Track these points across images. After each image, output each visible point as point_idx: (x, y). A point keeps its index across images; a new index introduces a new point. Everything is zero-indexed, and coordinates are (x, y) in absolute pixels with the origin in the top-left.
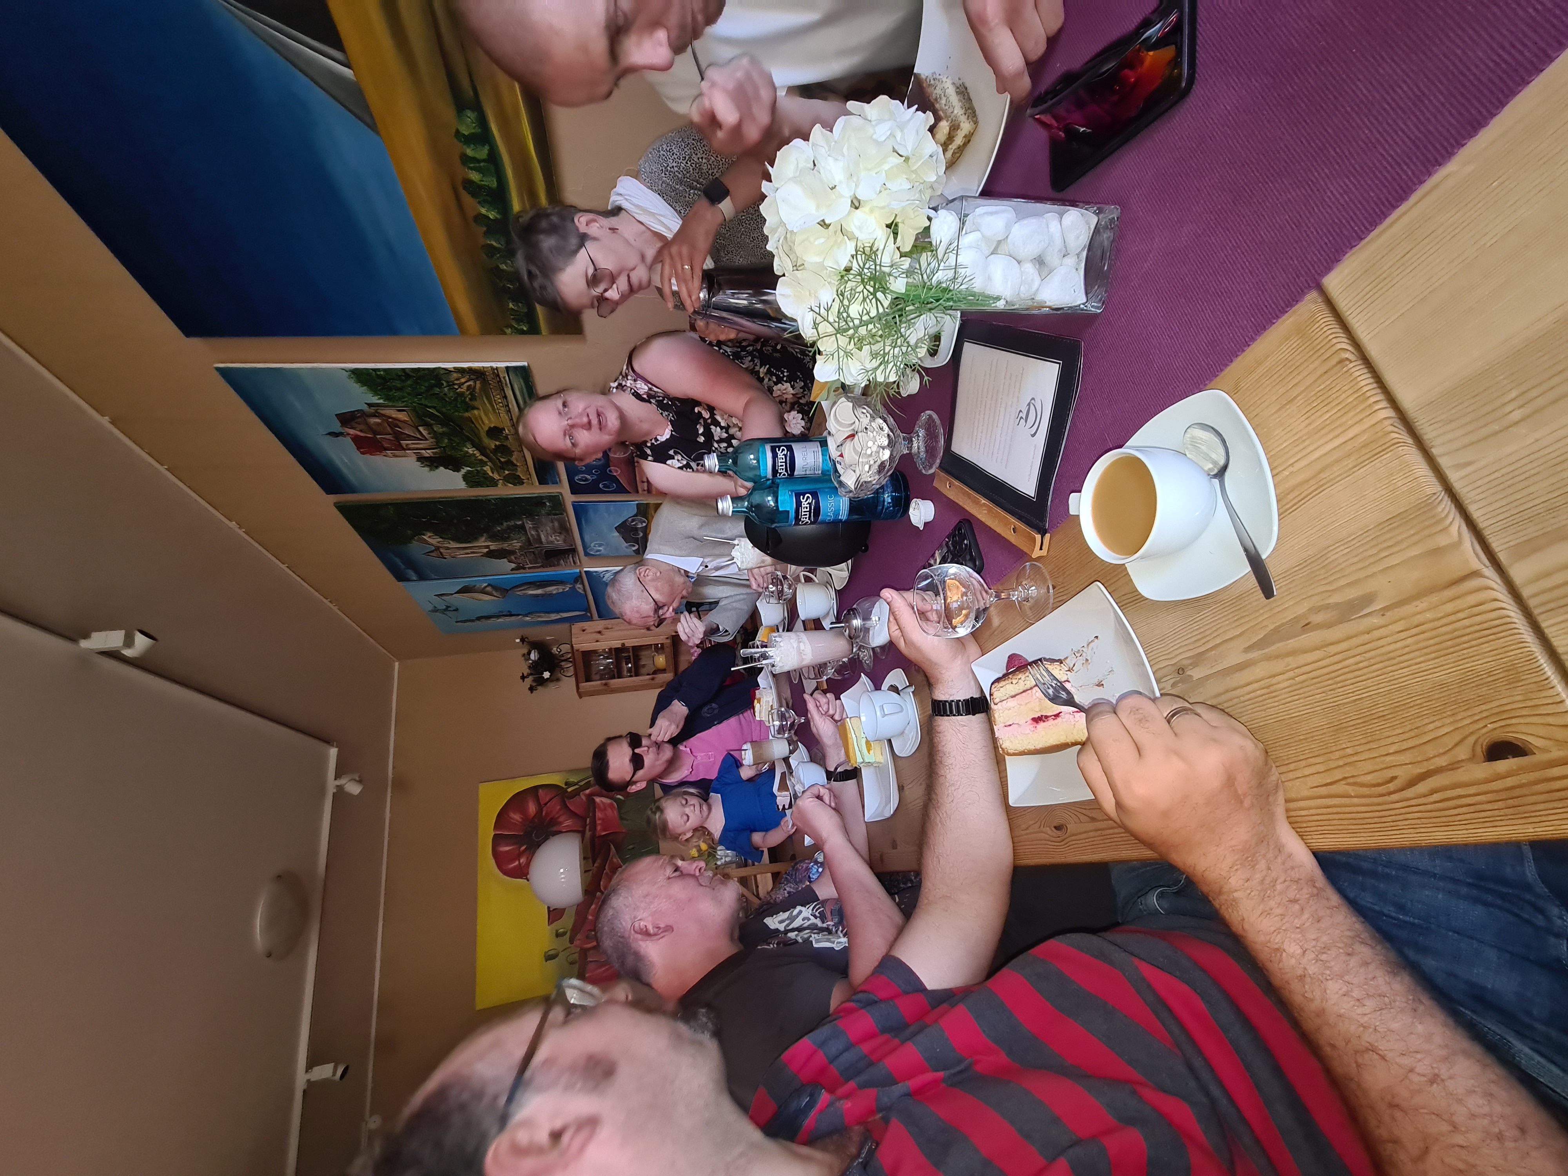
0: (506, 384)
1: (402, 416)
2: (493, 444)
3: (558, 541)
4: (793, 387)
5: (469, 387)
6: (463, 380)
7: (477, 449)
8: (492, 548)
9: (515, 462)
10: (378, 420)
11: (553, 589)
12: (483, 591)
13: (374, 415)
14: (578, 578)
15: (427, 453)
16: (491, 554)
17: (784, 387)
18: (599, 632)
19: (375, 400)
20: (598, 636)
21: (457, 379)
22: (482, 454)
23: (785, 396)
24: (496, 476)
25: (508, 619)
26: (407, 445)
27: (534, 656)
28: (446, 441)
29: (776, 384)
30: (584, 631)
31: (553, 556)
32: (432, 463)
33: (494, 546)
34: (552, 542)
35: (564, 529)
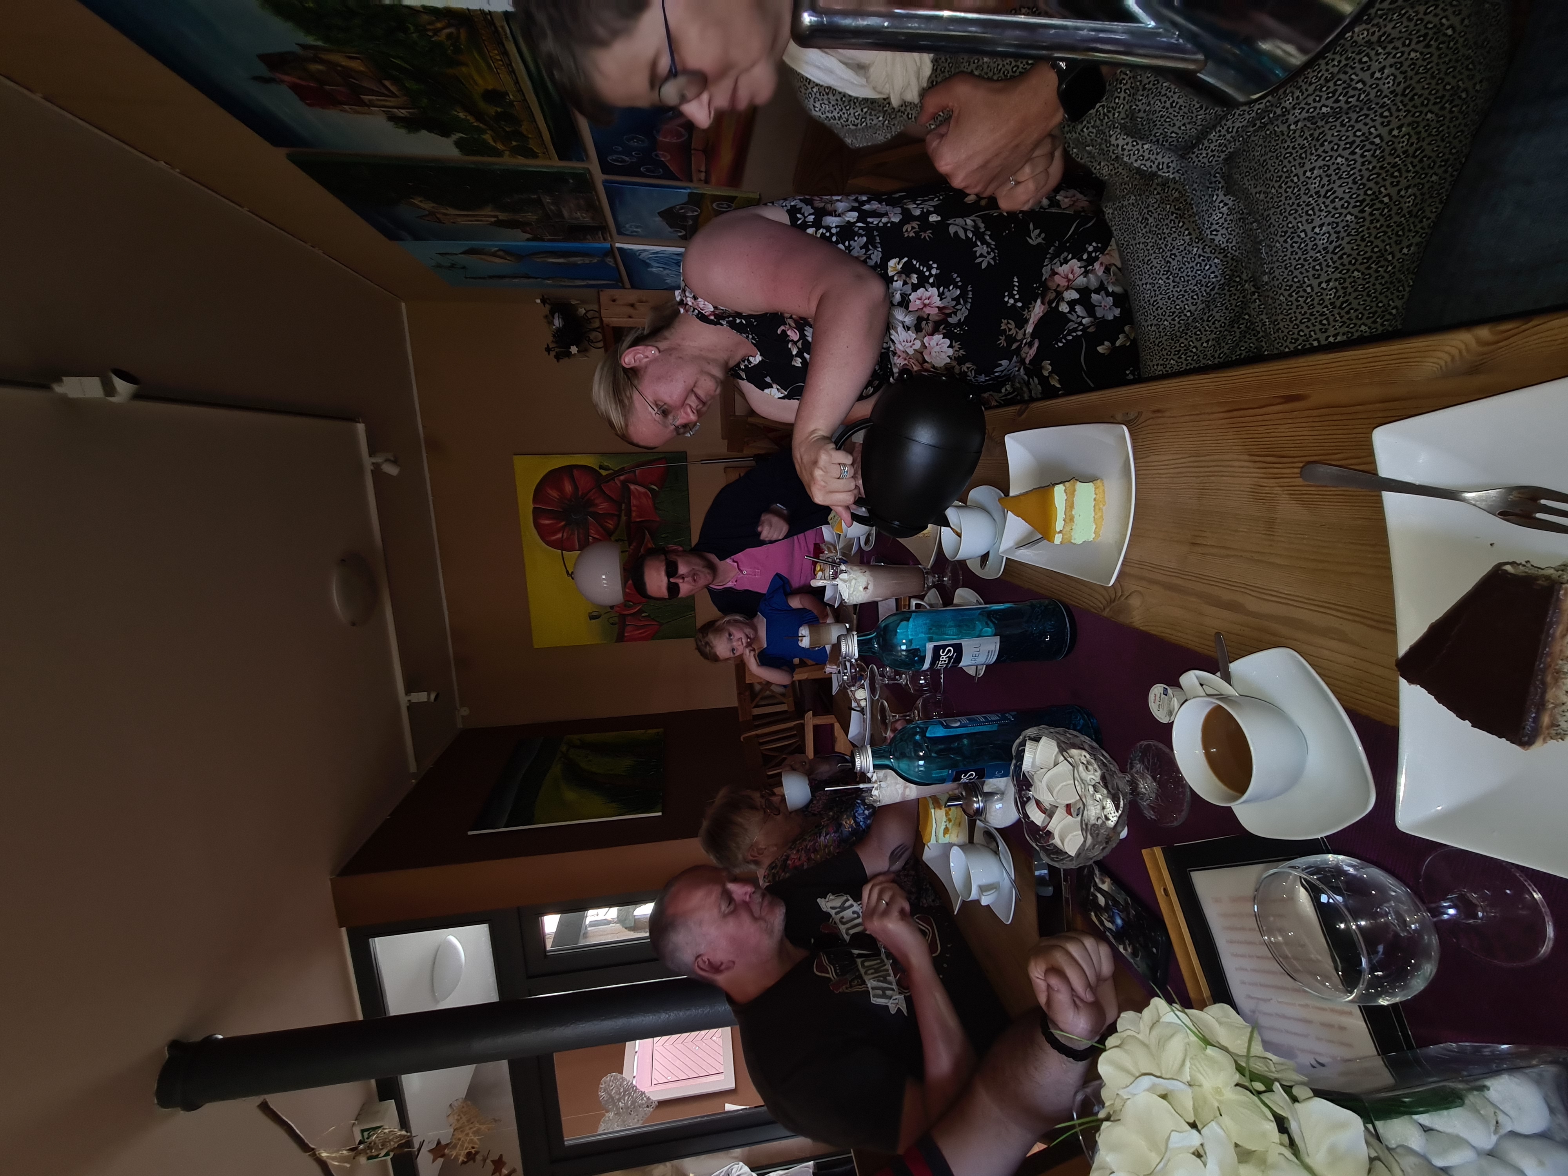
0: (507, 37)
1: (355, 65)
2: (492, 110)
3: (584, 218)
4: (941, 296)
5: (449, 36)
6: (439, 25)
7: (471, 114)
8: (500, 218)
9: (525, 133)
10: (320, 67)
11: (579, 260)
12: (494, 255)
13: (317, 60)
14: (611, 252)
15: (403, 113)
16: (499, 223)
17: (928, 294)
18: (632, 305)
19: (310, 40)
20: (630, 310)
21: (430, 23)
22: (477, 120)
23: (927, 310)
24: (500, 146)
25: (526, 281)
26: (370, 100)
27: (557, 322)
28: (425, 100)
29: (915, 288)
30: (614, 301)
31: (577, 231)
32: (411, 125)
33: (502, 216)
34: (577, 219)
35: (593, 207)
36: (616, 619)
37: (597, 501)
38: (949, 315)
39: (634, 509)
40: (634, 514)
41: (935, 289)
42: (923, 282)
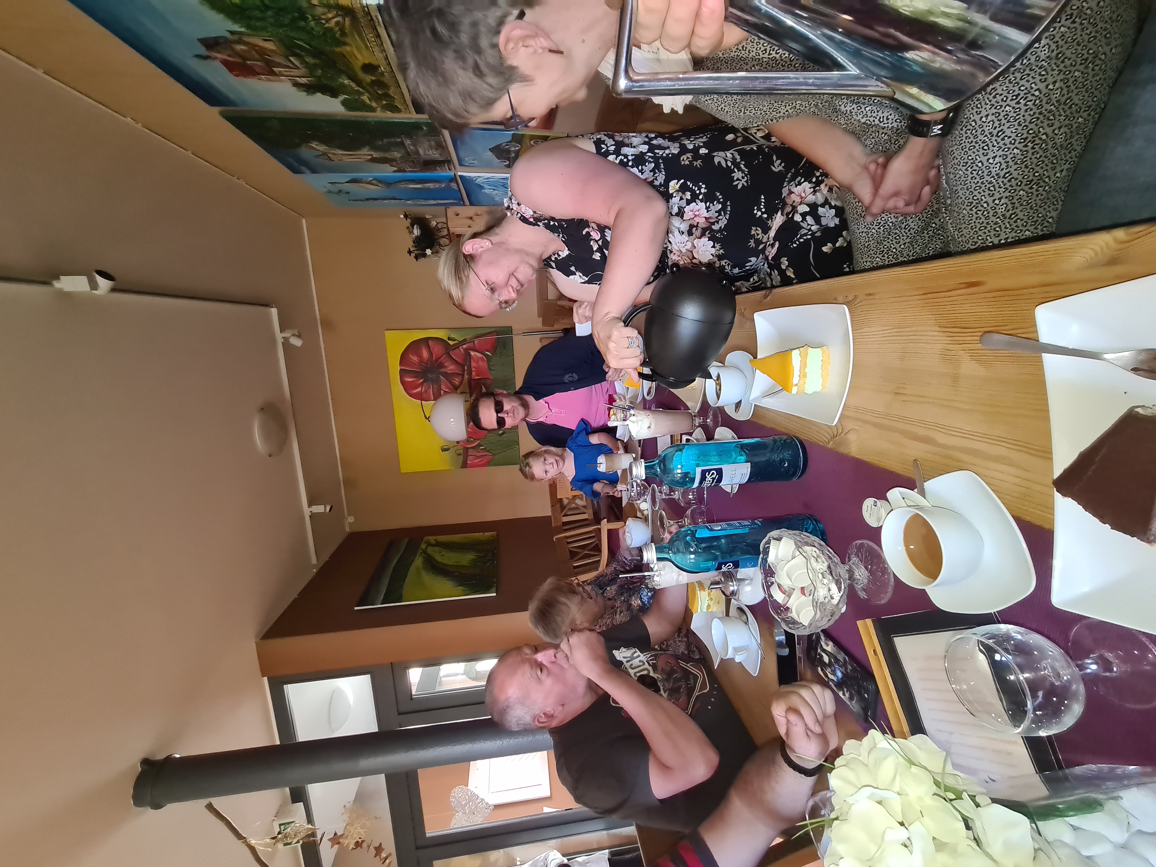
0: (379, 24)
1: (269, 46)
2: (368, 78)
3: (435, 155)
4: (708, 209)
5: (337, 23)
6: (330, 16)
7: (353, 81)
8: (374, 156)
9: (393, 95)
10: (243, 47)
11: (431, 185)
12: (370, 183)
13: (240, 42)
14: (454, 179)
15: (303, 80)
16: (374, 160)
17: (698, 207)
18: (471, 218)
19: (236, 28)
20: (469, 222)
21: (324, 14)
22: (358, 85)
23: (697, 220)
24: (374, 104)
25: (393, 201)
26: (280, 72)
27: (416, 232)
28: (320, 71)
29: (689, 202)
30: (457, 215)
31: (430, 164)
32: (310, 89)
33: (375, 155)
34: (429, 155)
35: (441, 146)
36: (461, 451)
37: (446, 364)
38: (713, 224)
39: (473, 369)
40: (473, 373)
41: (703, 204)
42: (694, 198)
